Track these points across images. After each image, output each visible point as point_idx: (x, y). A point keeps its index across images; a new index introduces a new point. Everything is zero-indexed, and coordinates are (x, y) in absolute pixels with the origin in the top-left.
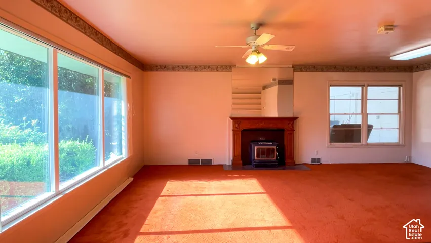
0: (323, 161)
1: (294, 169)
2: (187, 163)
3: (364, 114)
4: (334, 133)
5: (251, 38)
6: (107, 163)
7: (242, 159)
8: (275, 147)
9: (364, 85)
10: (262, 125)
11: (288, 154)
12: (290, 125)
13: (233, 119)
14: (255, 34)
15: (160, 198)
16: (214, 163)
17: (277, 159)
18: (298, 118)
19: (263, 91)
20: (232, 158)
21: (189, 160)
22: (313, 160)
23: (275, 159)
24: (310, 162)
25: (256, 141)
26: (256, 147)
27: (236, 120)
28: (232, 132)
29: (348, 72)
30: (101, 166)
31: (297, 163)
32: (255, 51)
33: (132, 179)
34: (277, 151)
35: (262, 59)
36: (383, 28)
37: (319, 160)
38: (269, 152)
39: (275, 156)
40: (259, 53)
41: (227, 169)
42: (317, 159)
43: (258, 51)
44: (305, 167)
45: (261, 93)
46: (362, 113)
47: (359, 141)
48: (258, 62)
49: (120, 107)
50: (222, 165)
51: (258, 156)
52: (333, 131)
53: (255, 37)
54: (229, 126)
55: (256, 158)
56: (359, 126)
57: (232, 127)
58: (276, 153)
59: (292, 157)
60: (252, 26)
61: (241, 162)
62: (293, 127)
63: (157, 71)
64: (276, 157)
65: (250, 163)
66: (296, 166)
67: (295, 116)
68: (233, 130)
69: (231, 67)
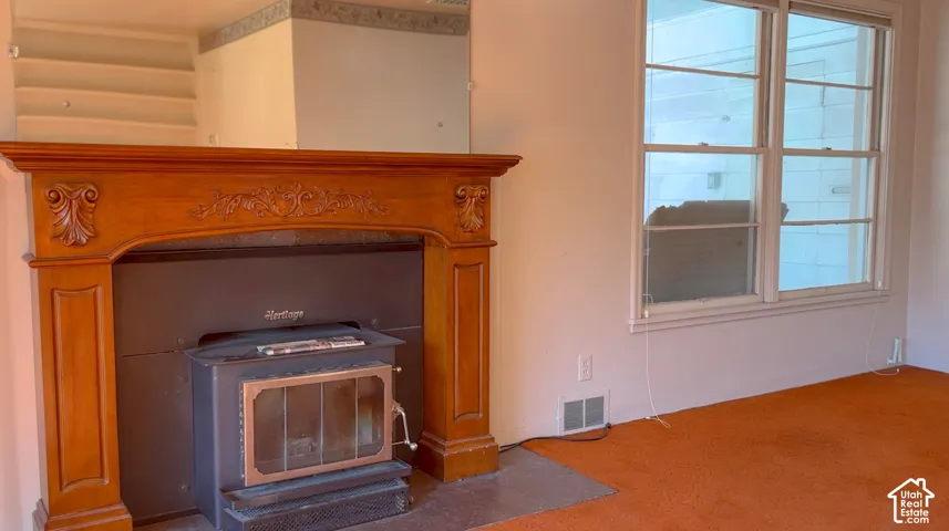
0: (617, 413)
8: (384, 373)
11: (453, 400)
12: (469, 206)
18: (512, 161)
19: (201, 61)
22: (572, 411)
23: (386, 450)
24: (554, 425)
25: (241, 338)
26: (250, 390)
37: (596, 405)
42: (589, 401)
44: (536, 462)
51: (266, 454)
52: (653, 240)
55: (250, 474)
58: (392, 409)
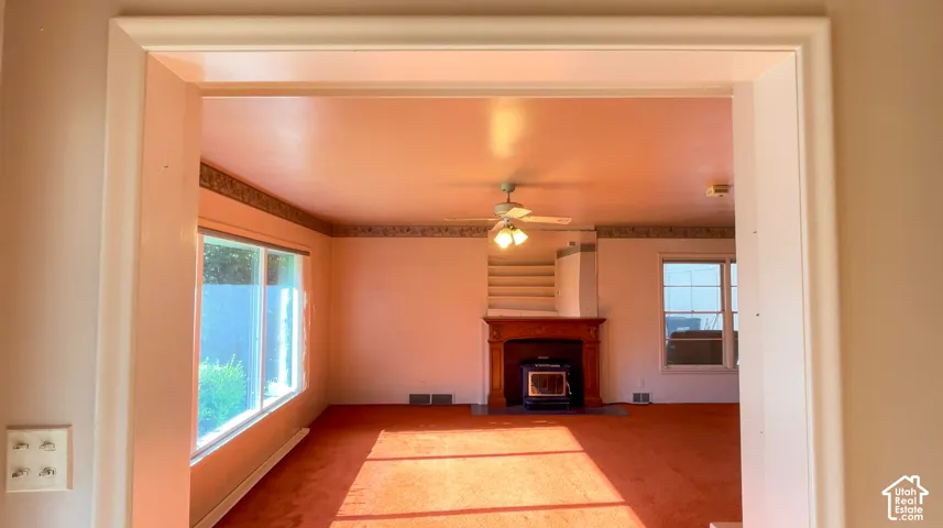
0: (654, 399)
1: (601, 413)
2: (406, 401)
3: (727, 312)
4: (673, 347)
5: (502, 206)
6: (267, 403)
7: (505, 395)
8: (564, 374)
9: (724, 261)
10: (540, 333)
11: (588, 385)
12: (592, 332)
13: (490, 321)
14: (509, 201)
15: (366, 463)
16: (456, 401)
17: (567, 394)
18: (604, 320)
19: (557, 261)
20: (487, 392)
21: (411, 396)
22: (636, 397)
23: (564, 394)
24: (630, 399)
25: (531, 362)
26: (530, 374)
27: (495, 324)
28: (487, 345)
29: (695, 237)
30: (258, 409)
31: (605, 401)
32: (508, 227)
33: (306, 431)
34: (568, 379)
35: (520, 237)
36: (712, 189)
37: (646, 396)
38: (554, 383)
39: (565, 390)
40: (514, 228)
41: (480, 412)
42: (644, 394)
43: (513, 225)
45: (553, 264)
46: (723, 310)
47: (721, 363)
48: (513, 243)
49: (292, 300)
50: (469, 406)
52: (671, 343)
53: (507, 205)
54: (482, 334)
55: (530, 394)
56: (718, 334)
57: (487, 337)
58: (566, 384)
59: (596, 390)
60: (503, 187)
61: (504, 400)
62: (597, 337)
63: (356, 236)
64: (567, 391)
65: (520, 402)
66: (606, 408)
67: (602, 316)
68: (489, 342)
69: (485, 230)
